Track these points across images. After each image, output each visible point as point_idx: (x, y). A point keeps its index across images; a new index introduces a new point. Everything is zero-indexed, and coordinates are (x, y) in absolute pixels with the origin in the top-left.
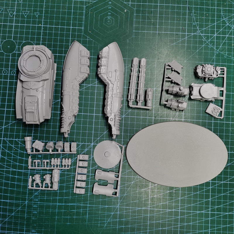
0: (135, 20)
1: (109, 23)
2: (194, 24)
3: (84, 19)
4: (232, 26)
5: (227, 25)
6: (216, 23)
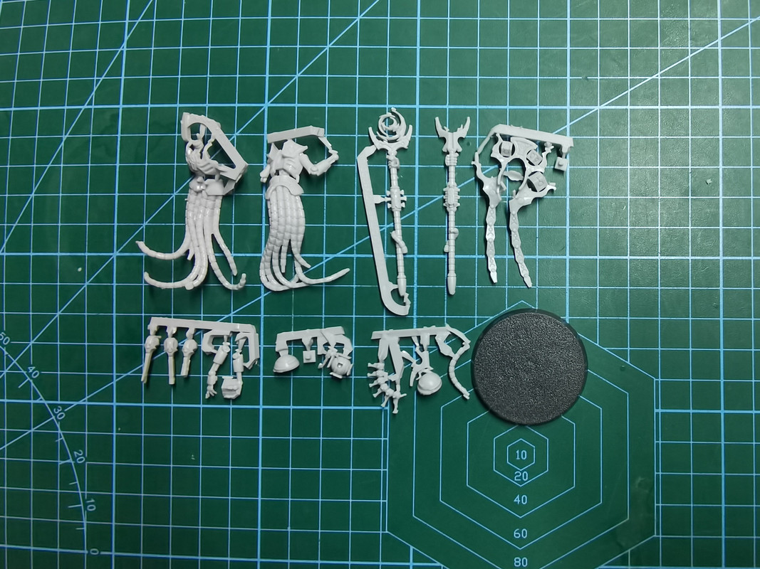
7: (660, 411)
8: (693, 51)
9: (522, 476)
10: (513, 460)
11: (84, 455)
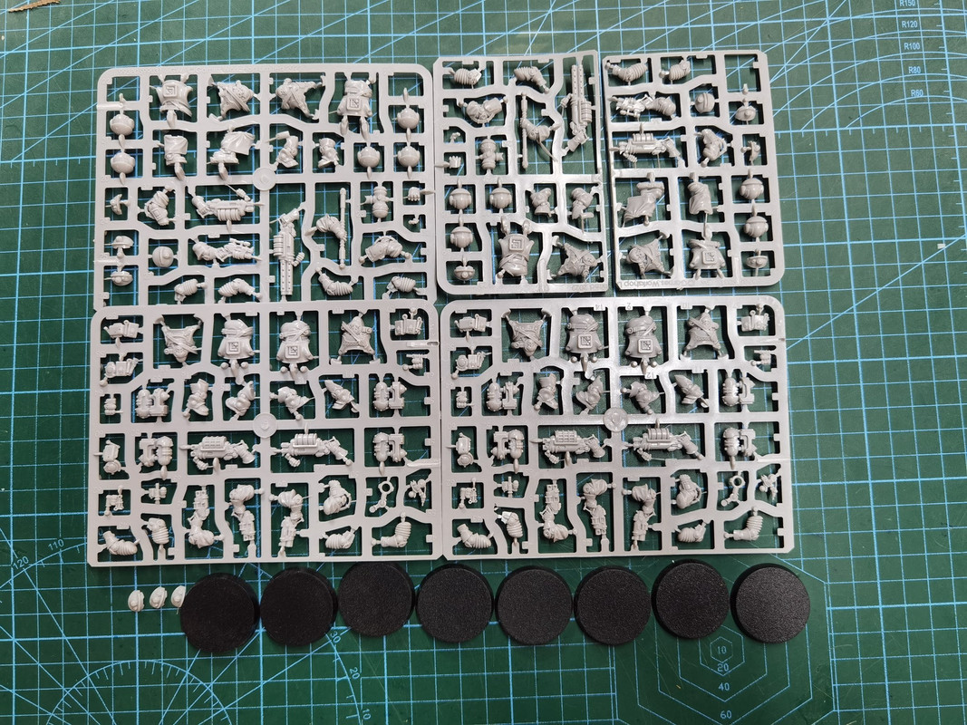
0: (610, 668)
1: (721, 643)
2: (356, 674)
3: (832, 649)
4: (190, 678)
5: (212, 684)
6: (261, 686)
7: (831, 608)
8: (834, 316)
9: (724, 668)
10: (716, 655)
11: (358, 672)
